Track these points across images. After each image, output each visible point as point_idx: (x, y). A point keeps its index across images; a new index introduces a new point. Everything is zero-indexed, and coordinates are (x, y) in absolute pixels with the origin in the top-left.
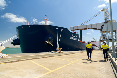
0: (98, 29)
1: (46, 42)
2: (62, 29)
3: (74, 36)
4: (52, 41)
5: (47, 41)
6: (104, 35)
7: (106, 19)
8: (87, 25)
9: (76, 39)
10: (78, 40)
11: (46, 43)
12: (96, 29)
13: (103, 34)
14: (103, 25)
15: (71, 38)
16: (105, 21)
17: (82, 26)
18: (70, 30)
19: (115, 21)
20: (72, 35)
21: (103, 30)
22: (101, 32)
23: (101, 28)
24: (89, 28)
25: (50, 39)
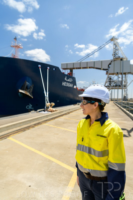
0: (103, 69)
1: (20, 91)
2: (48, 68)
3: (68, 80)
4: (32, 90)
5: (21, 89)
6: (110, 79)
7: (115, 54)
8: (87, 62)
9: (71, 85)
10: (73, 86)
11: (19, 94)
12: (100, 69)
13: (108, 77)
14: (110, 64)
15: (64, 84)
16: (113, 57)
17: (80, 63)
18: (61, 70)
19: (126, 59)
20: (66, 79)
21: (109, 72)
22: (107, 74)
23: (107, 68)
24: (90, 68)
25: (27, 86)
